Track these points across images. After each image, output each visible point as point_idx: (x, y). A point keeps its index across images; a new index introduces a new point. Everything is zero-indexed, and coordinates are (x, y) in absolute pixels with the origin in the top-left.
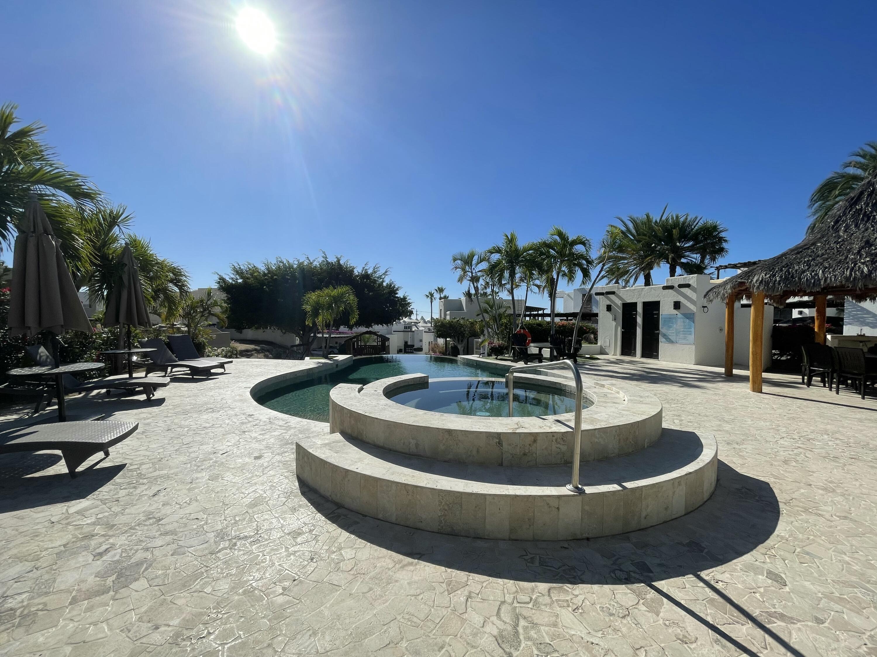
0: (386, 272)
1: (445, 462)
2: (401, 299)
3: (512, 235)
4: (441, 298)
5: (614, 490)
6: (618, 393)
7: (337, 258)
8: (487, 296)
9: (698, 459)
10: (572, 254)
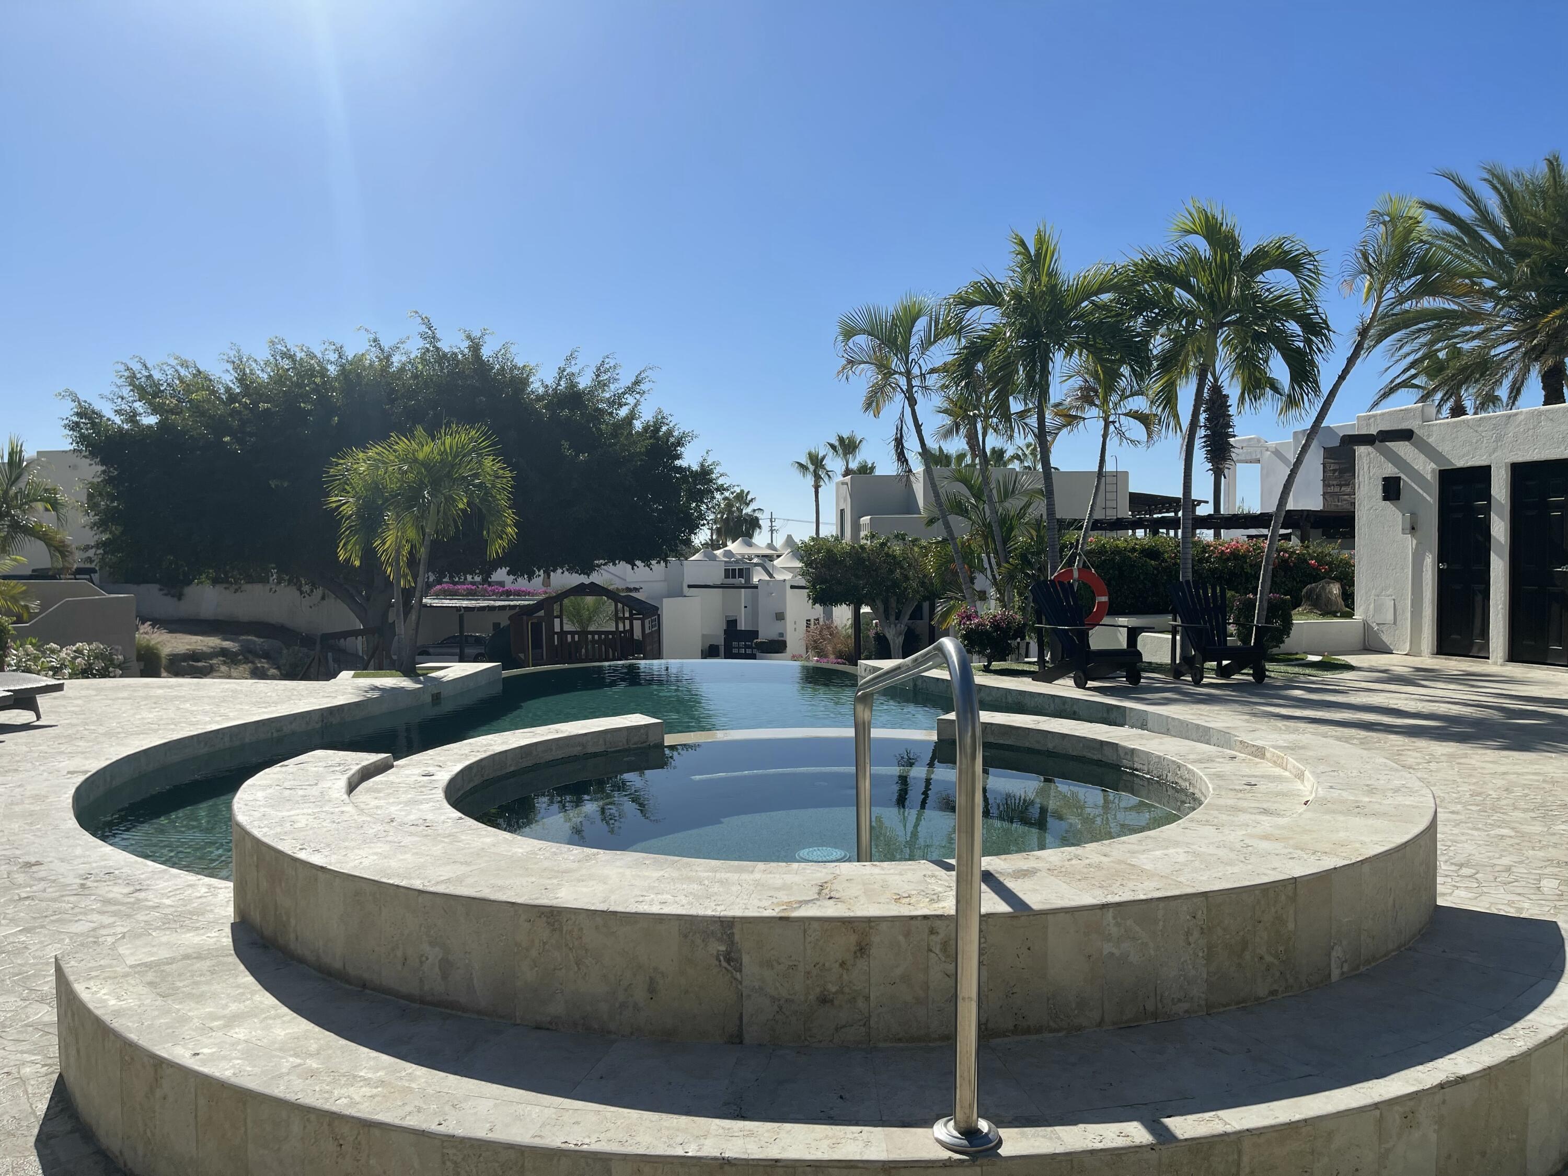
0: (637, 382)
1: (538, 1028)
2: (694, 474)
3: (1041, 241)
4: (847, 472)
5: (1120, 1142)
6: (1300, 776)
7: (469, 337)
8: (1005, 464)
9: (1518, 1025)
10: (1250, 300)
